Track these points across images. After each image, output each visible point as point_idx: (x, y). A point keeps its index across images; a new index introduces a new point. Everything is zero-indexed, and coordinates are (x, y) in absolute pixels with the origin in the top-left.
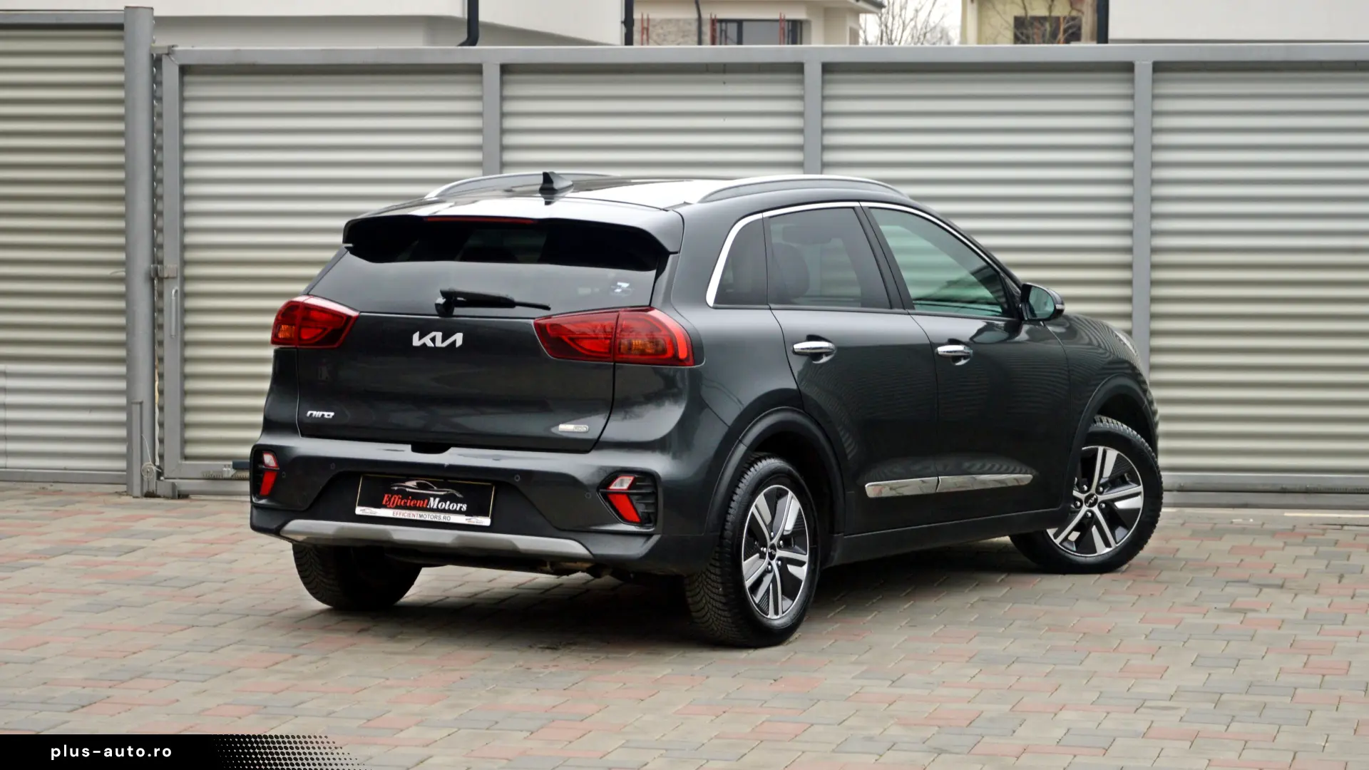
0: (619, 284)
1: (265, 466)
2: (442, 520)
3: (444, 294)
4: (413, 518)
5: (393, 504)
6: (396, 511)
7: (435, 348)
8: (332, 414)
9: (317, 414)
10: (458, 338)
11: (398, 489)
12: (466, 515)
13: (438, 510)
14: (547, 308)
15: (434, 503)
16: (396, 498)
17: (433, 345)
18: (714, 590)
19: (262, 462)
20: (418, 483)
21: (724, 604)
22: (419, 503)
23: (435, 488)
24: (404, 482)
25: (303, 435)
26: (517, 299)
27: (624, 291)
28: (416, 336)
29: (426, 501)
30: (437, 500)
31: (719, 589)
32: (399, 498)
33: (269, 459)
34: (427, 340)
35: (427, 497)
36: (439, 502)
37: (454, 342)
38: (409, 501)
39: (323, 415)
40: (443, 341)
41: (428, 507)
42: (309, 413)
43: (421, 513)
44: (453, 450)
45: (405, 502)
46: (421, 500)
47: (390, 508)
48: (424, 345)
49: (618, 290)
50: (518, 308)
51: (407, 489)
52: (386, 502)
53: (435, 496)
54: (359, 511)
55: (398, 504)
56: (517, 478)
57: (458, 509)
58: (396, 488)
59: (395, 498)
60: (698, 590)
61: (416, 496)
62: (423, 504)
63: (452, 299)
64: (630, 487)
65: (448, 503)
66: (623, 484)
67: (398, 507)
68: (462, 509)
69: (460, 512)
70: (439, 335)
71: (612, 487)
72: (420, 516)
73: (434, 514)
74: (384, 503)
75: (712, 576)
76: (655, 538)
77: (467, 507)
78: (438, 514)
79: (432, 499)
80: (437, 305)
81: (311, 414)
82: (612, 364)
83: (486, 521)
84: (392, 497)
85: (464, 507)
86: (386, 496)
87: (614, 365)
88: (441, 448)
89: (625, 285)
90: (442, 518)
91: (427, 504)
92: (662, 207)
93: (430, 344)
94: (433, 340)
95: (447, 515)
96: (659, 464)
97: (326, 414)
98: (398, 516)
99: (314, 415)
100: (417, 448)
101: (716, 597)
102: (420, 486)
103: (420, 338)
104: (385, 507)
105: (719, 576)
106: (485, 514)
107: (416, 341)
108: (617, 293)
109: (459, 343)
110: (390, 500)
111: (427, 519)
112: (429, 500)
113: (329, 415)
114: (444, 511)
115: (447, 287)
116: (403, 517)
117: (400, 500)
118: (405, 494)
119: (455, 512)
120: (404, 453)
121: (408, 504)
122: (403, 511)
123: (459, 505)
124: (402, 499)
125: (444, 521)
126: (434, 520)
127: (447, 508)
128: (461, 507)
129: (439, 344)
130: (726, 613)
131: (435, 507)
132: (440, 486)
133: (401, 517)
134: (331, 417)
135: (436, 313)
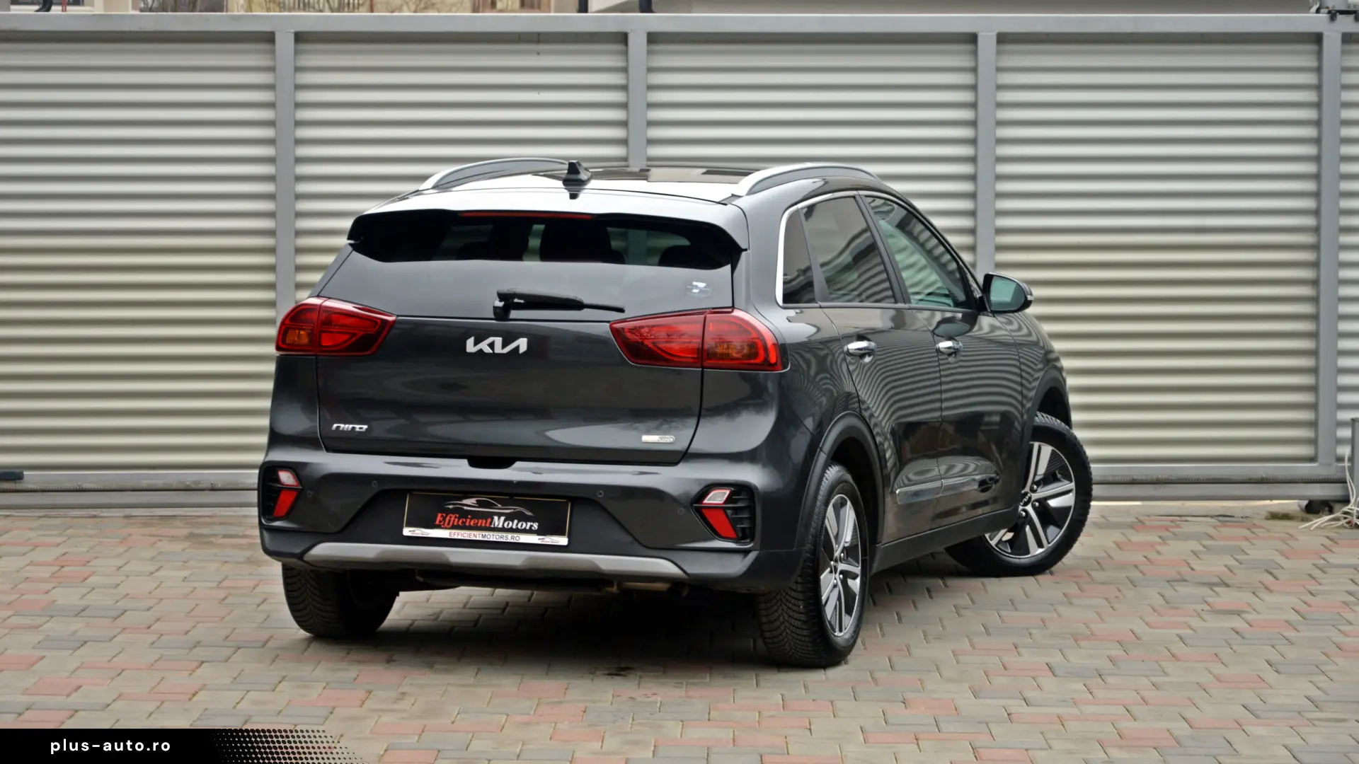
0: (695, 283)
1: (282, 485)
2: (510, 540)
3: (502, 296)
4: (475, 538)
5: (448, 524)
6: (453, 531)
7: (494, 355)
8: (365, 427)
9: (347, 427)
10: (522, 344)
11: (454, 508)
12: (539, 534)
13: (503, 530)
14: (621, 310)
15: (498, 522)
16: (453, 518)
17: (491, 352)
18: (794, 608)
19: (278, 480)
20: (477, 501)
21: (804, 622)
22: (481, 522)
23: (499, 506)
24: (461, 499)
25: (328, 450)
26: (586, 301)
27: (701, 291)
28: (470, 342)
29: (489, 520)
30: (503, 518)
31: (799, 606)
32: (456, 517)
33: (286, 477)
34: (484, 346)
35: (491, 515)
36: (505, 521)
37: (517, 348)
38: (468, 520)
39: (354, 428)
40: (504, 346)
41: (492, 526)
42: (335, 425)
43: (484, 533)
44: (518, 464)
45: (463, 522)
46: (482, 519)
47: (446, 528)
48: (481, 351)
49: (695, 291)
50: (585, 310)
51: (465, 508)
52: (440, 522)
53: (500, 515)
54: (407, 532)
55: (455, 524)
56: (601, 494)
57: (528, 528)
58: (451, 507)
59: (451, 517)
60: (776, 607)
61: (476, 515)
62: (486, 523)
63: (509, 301)
64: (728, 501)
65: (516, 521)
66: (717, 498)
67: (454, 527)
68: (533, 528)
69: (530, 531)
70: (498, 341)
71: (706, 501)
72: (483, 536)
73: (500, 534)
74: (437, 522)
75: (793, 594)
76: (752, 555)
77: (538, 526)
78: (505, 534)
79: (496, 518)
80: (495, 308)
81: (338, 427)
82: (700, 369)
83: (563, 541)
84: (446, 517)
85: (536, 526)
86: (440, 515)
87: (702, 371)
88: (505, 463)
89: (702, 285)
90: (509, 537)
91: (491, 523)
92: (718, 200)
93: (488, 350)
94: (492, 345)
95: (515, 535)
96: (754, 476)
97: (357, 427)
98: (456, 537)
99: (341, 429)
100: (475, 462)
101: (796, 615)
102: (480, 504)
103: (476, 343)
104: (438, 527)
105: (800, 592)
106: (561, 533)
107: (471, 347)
108: (695, 293)
109: (523, 348)
110: (444, 519)
111: (491, 539)
112: (492, 519)
113: (361, 428)
114: (511, 530)
115: (506, 288)
116: (463, 538)
117: (457, 520)
118: (463, 514)
119: (525, 531)
120: (459, 469)
121: (467, 524)
122: (463, 532)
123: (529, 524)
124: (459, 519)
125: (512, 541)
126: (499, 540)
127: (514, 527)
128: (531, 526)
129: (498, 349)
130: (805, 633)
131: (500, 526)
132: (505, 503)
133: (460, 537)
134: (364, 430)
135: (493, 316)
